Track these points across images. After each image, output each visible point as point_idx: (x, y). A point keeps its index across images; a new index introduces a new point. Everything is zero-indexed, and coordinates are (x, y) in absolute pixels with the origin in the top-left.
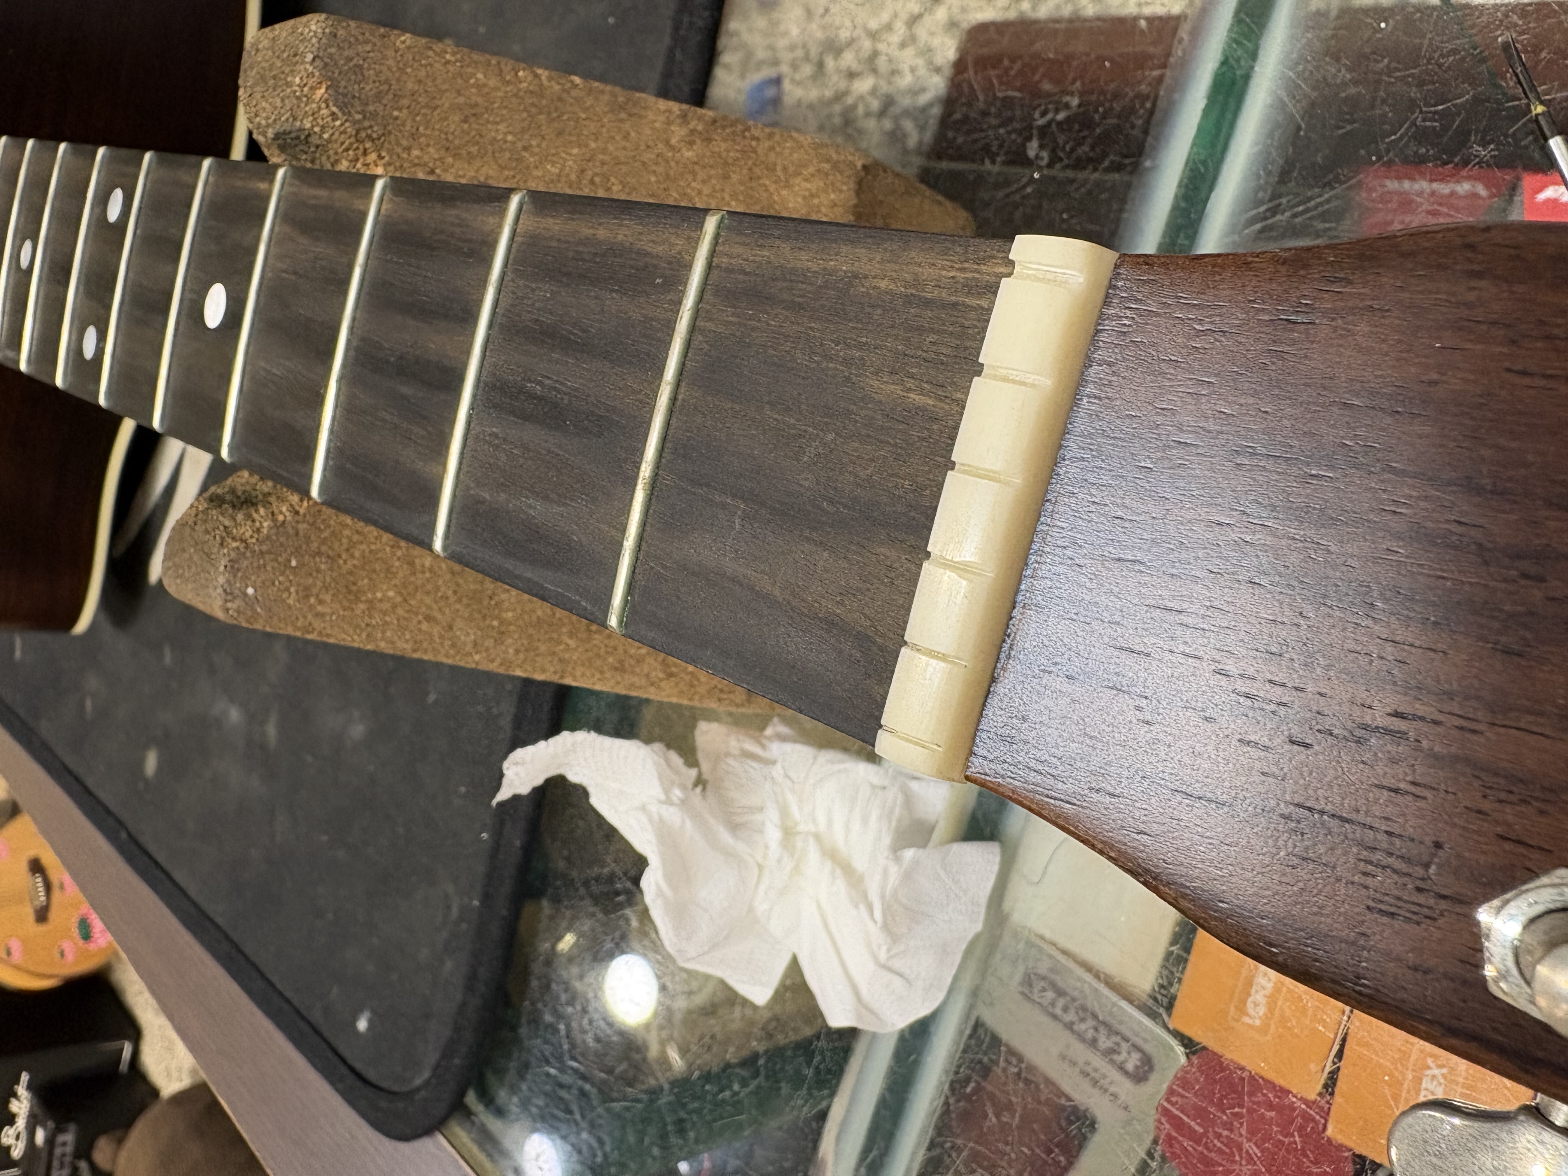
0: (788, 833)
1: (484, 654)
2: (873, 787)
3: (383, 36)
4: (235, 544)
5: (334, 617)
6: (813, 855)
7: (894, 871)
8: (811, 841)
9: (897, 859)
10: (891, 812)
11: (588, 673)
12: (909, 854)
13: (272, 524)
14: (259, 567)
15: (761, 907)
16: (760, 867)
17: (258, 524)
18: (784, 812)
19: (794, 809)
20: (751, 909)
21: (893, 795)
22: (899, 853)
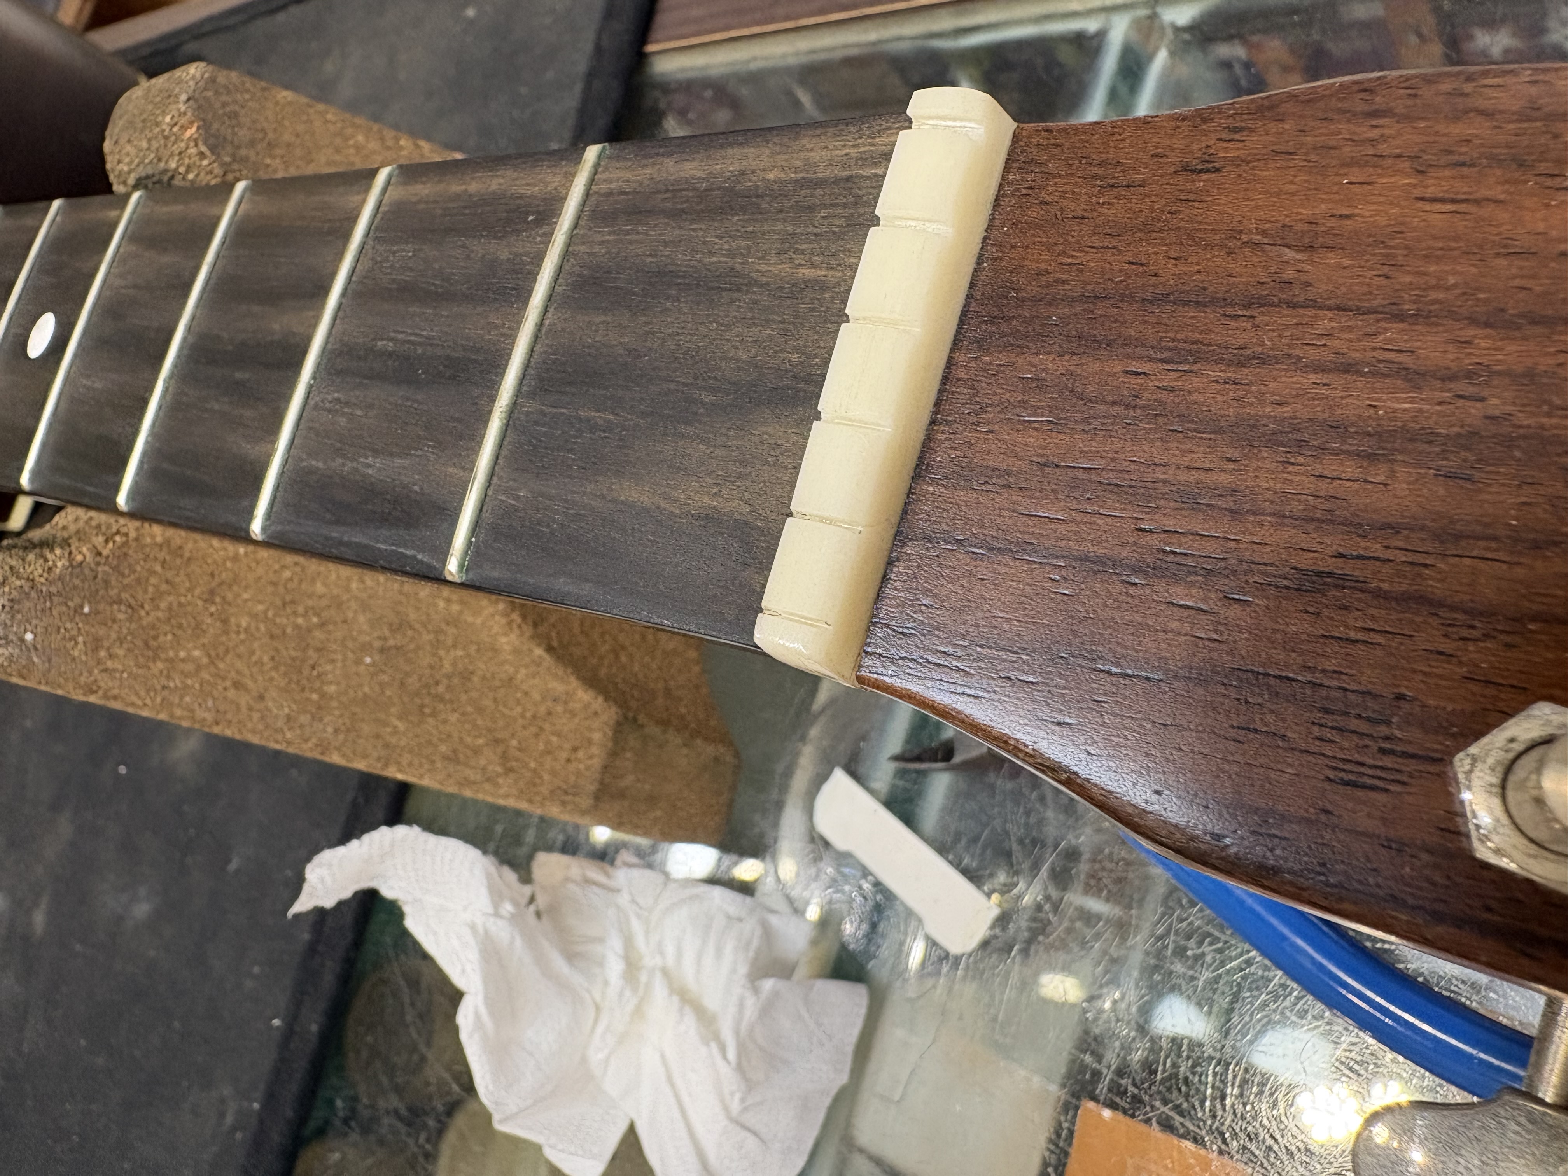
0: (632, 966)
1: (298, 732)
2: (729, 918)
3: (264, 89)
4: (18, 583)
5: (125, 675)
6: (660, 991)
7: (751, 1004)
8: (658, 975)
9: (756, 991)
10: (748, 943)
11: (416, 761)
12: (768, 984)
13: (67, 564)
14: (43, 610)
15: (596, 1057)
16: (598, 1009)
17: (51, 563)
18: (629, 942)
19: (640, 941)
20: (584, 1060)
21: (750, 926)
22: (757, 983)
